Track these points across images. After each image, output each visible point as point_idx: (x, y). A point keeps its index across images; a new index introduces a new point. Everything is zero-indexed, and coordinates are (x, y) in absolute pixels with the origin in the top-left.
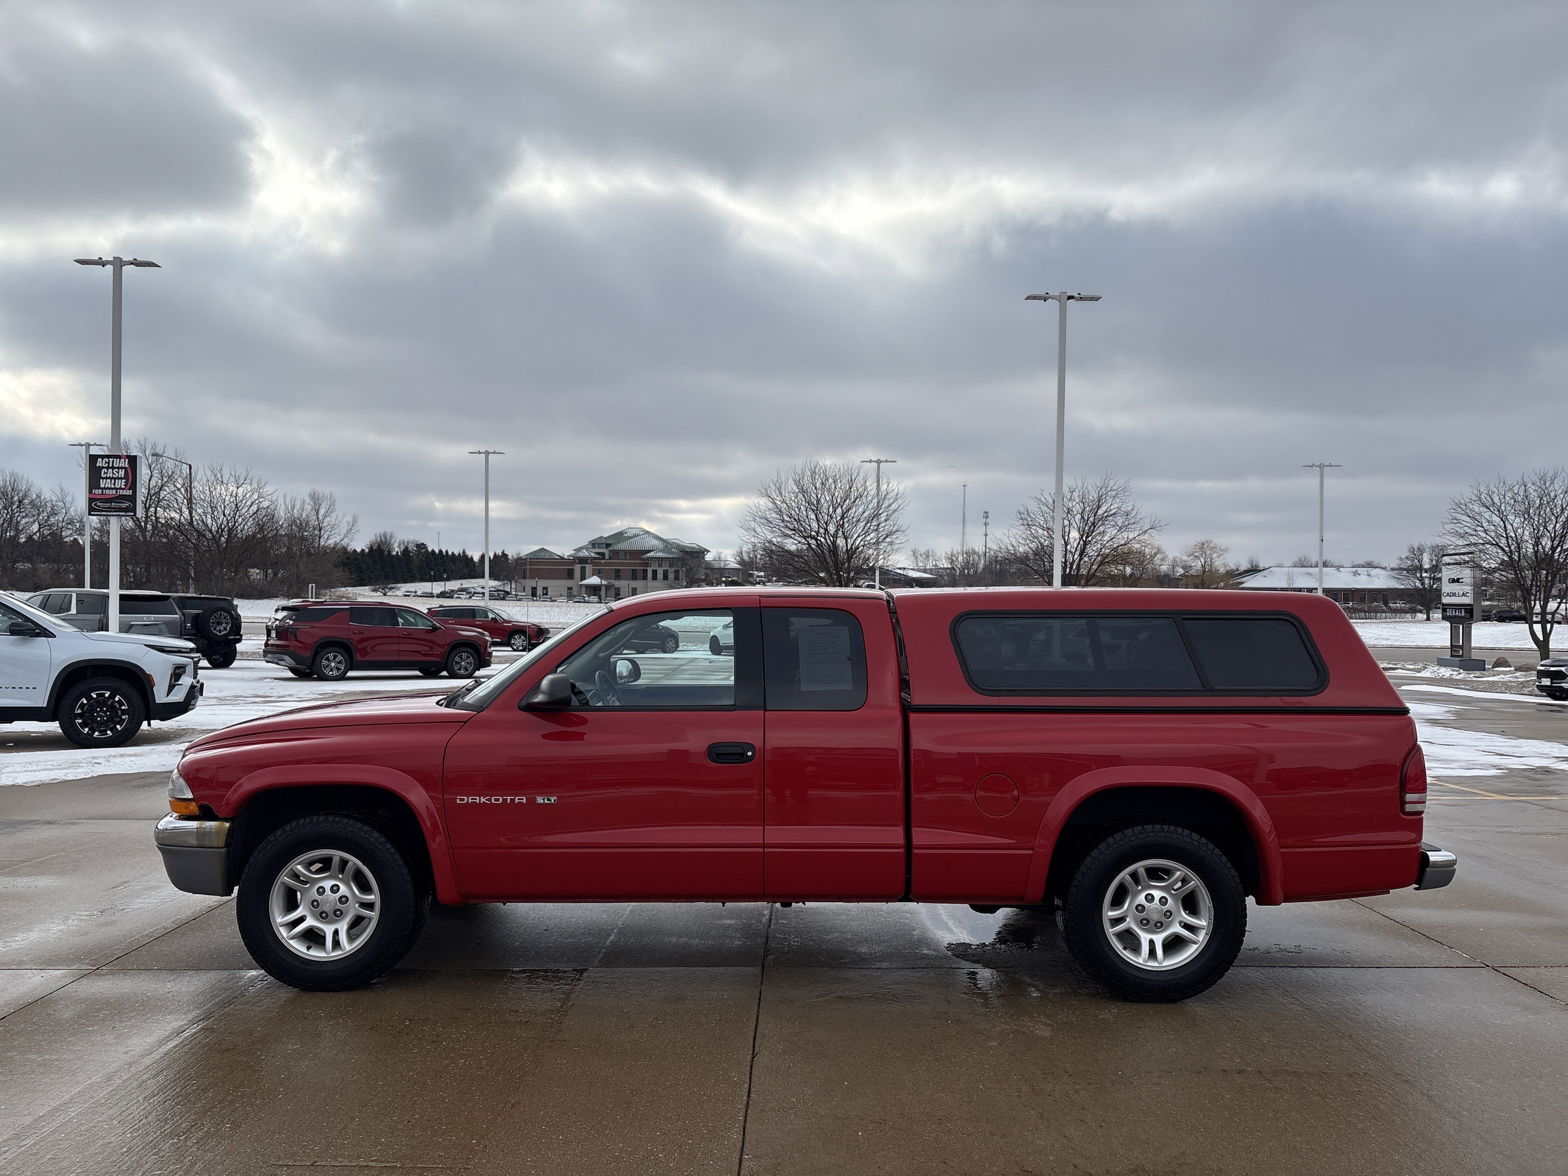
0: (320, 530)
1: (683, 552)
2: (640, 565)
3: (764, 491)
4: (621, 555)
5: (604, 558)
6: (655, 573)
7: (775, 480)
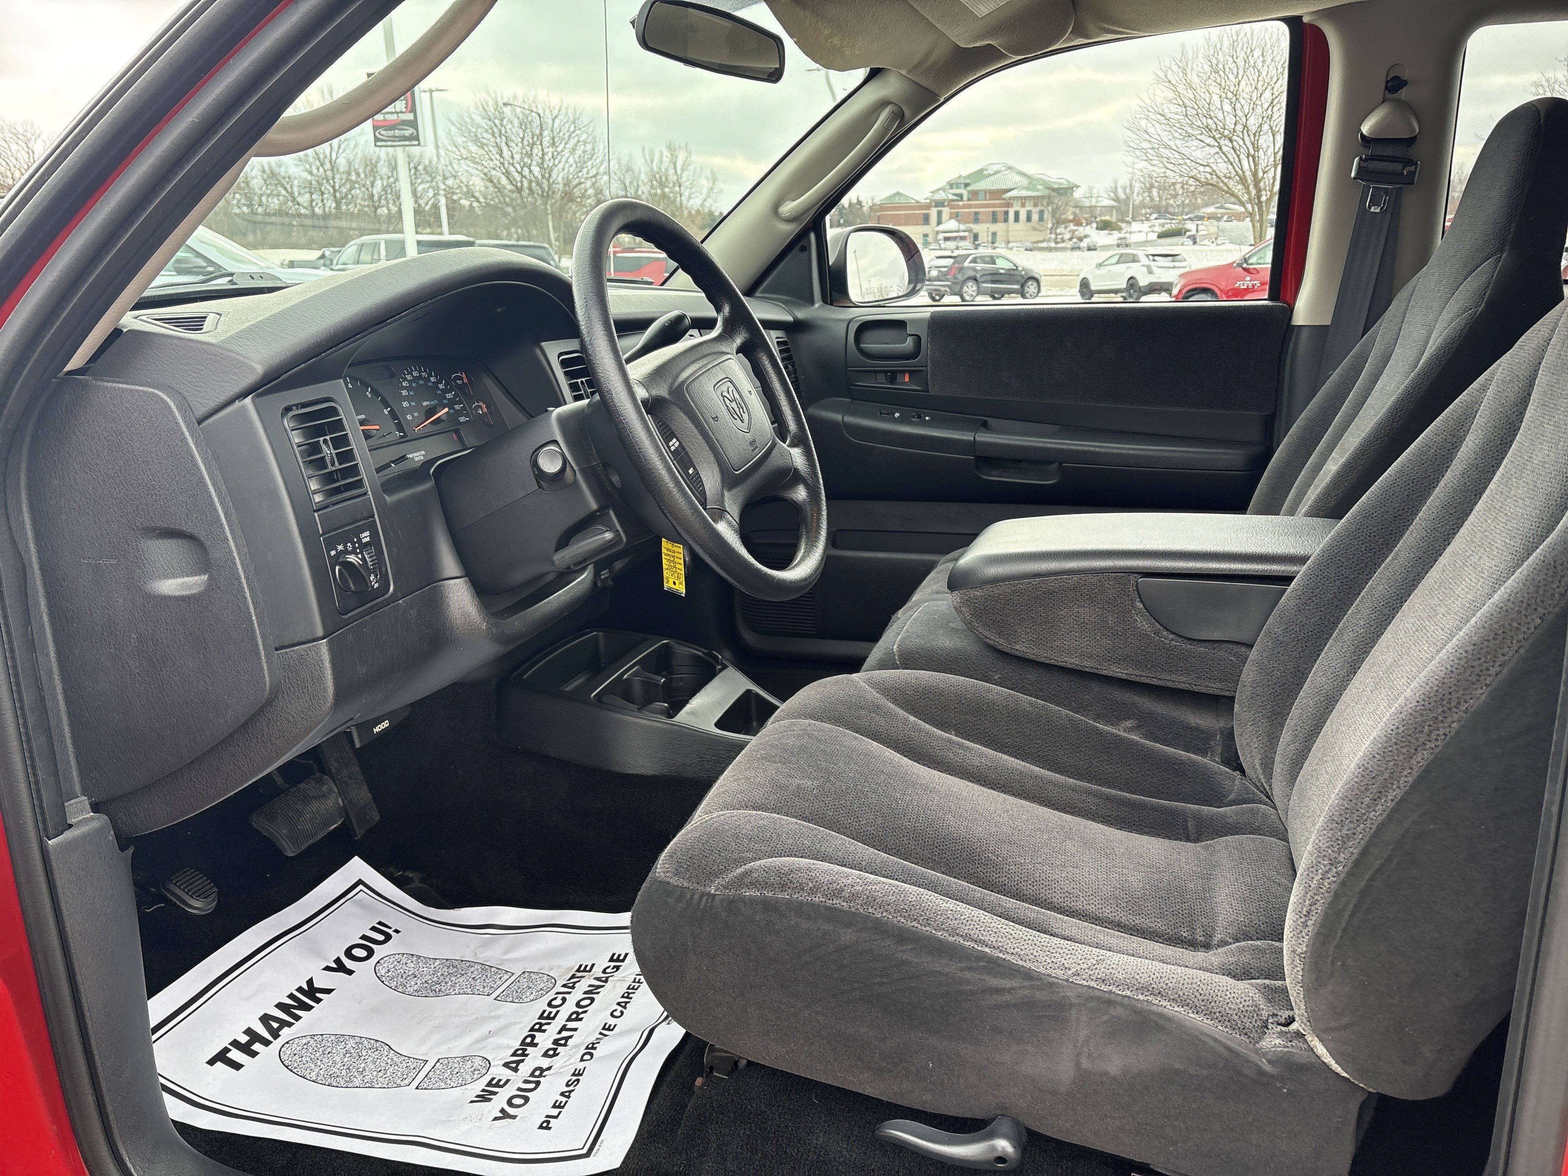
0: (680, 186)
1: (1049, 188)
2: (1000, 206)
3: (1162, 75)
4: (981, 195)
5: (962, 200)
6: (1017, 214)
7: (1178, 57)
